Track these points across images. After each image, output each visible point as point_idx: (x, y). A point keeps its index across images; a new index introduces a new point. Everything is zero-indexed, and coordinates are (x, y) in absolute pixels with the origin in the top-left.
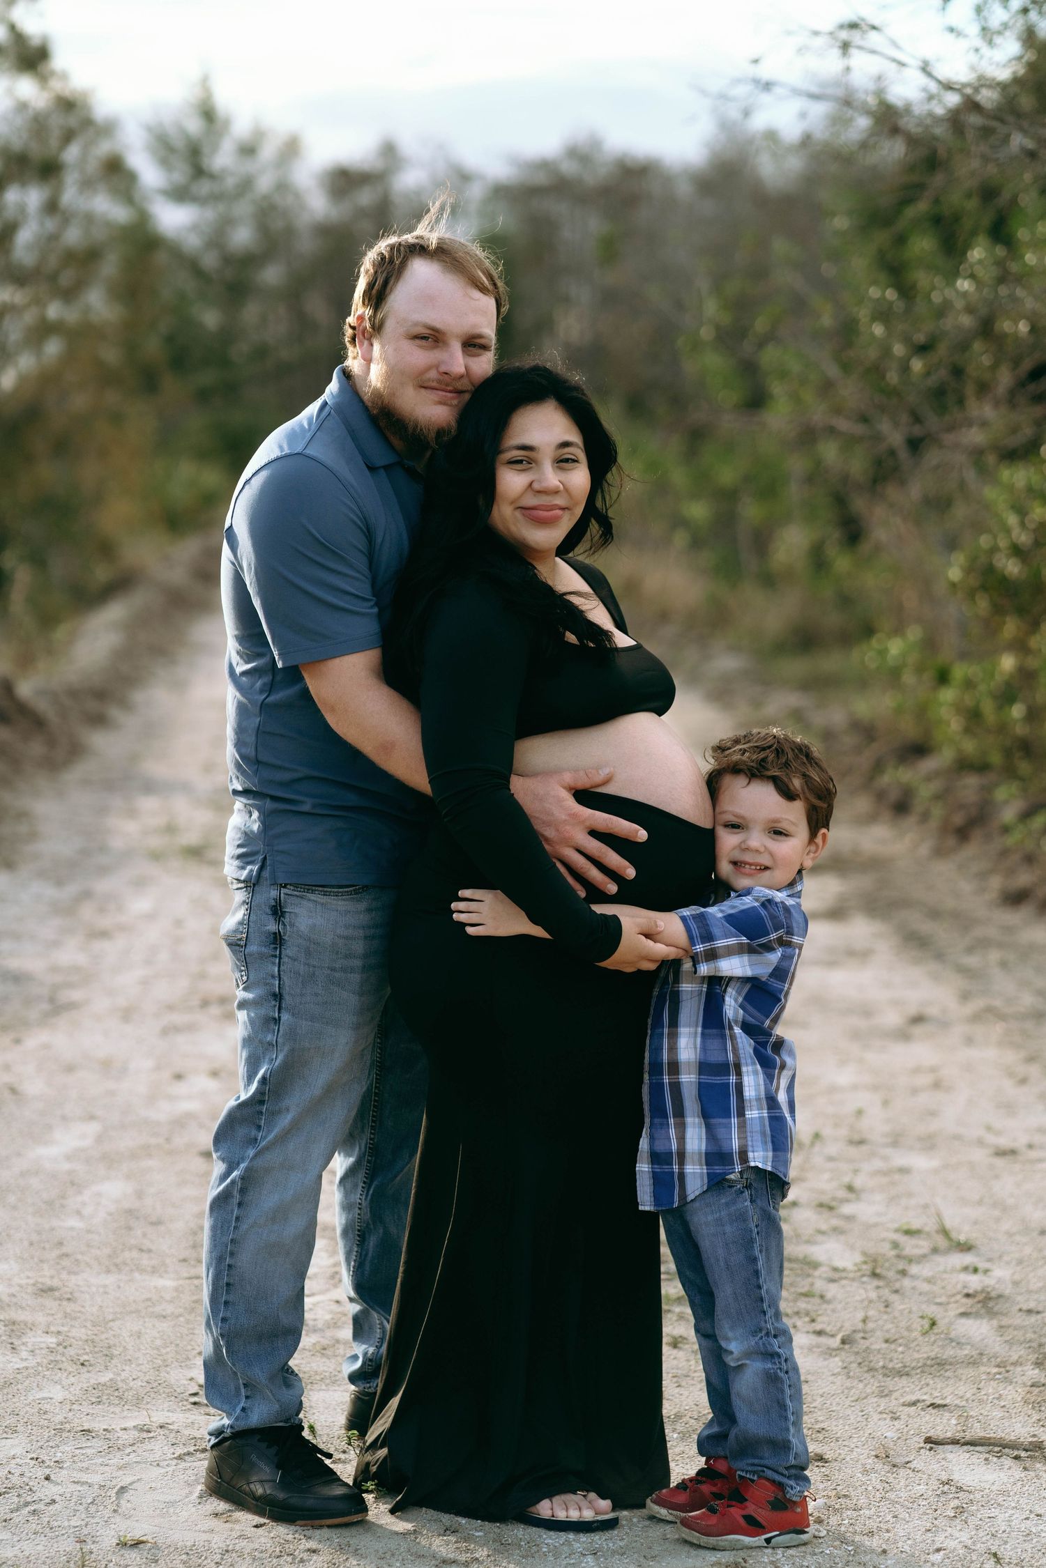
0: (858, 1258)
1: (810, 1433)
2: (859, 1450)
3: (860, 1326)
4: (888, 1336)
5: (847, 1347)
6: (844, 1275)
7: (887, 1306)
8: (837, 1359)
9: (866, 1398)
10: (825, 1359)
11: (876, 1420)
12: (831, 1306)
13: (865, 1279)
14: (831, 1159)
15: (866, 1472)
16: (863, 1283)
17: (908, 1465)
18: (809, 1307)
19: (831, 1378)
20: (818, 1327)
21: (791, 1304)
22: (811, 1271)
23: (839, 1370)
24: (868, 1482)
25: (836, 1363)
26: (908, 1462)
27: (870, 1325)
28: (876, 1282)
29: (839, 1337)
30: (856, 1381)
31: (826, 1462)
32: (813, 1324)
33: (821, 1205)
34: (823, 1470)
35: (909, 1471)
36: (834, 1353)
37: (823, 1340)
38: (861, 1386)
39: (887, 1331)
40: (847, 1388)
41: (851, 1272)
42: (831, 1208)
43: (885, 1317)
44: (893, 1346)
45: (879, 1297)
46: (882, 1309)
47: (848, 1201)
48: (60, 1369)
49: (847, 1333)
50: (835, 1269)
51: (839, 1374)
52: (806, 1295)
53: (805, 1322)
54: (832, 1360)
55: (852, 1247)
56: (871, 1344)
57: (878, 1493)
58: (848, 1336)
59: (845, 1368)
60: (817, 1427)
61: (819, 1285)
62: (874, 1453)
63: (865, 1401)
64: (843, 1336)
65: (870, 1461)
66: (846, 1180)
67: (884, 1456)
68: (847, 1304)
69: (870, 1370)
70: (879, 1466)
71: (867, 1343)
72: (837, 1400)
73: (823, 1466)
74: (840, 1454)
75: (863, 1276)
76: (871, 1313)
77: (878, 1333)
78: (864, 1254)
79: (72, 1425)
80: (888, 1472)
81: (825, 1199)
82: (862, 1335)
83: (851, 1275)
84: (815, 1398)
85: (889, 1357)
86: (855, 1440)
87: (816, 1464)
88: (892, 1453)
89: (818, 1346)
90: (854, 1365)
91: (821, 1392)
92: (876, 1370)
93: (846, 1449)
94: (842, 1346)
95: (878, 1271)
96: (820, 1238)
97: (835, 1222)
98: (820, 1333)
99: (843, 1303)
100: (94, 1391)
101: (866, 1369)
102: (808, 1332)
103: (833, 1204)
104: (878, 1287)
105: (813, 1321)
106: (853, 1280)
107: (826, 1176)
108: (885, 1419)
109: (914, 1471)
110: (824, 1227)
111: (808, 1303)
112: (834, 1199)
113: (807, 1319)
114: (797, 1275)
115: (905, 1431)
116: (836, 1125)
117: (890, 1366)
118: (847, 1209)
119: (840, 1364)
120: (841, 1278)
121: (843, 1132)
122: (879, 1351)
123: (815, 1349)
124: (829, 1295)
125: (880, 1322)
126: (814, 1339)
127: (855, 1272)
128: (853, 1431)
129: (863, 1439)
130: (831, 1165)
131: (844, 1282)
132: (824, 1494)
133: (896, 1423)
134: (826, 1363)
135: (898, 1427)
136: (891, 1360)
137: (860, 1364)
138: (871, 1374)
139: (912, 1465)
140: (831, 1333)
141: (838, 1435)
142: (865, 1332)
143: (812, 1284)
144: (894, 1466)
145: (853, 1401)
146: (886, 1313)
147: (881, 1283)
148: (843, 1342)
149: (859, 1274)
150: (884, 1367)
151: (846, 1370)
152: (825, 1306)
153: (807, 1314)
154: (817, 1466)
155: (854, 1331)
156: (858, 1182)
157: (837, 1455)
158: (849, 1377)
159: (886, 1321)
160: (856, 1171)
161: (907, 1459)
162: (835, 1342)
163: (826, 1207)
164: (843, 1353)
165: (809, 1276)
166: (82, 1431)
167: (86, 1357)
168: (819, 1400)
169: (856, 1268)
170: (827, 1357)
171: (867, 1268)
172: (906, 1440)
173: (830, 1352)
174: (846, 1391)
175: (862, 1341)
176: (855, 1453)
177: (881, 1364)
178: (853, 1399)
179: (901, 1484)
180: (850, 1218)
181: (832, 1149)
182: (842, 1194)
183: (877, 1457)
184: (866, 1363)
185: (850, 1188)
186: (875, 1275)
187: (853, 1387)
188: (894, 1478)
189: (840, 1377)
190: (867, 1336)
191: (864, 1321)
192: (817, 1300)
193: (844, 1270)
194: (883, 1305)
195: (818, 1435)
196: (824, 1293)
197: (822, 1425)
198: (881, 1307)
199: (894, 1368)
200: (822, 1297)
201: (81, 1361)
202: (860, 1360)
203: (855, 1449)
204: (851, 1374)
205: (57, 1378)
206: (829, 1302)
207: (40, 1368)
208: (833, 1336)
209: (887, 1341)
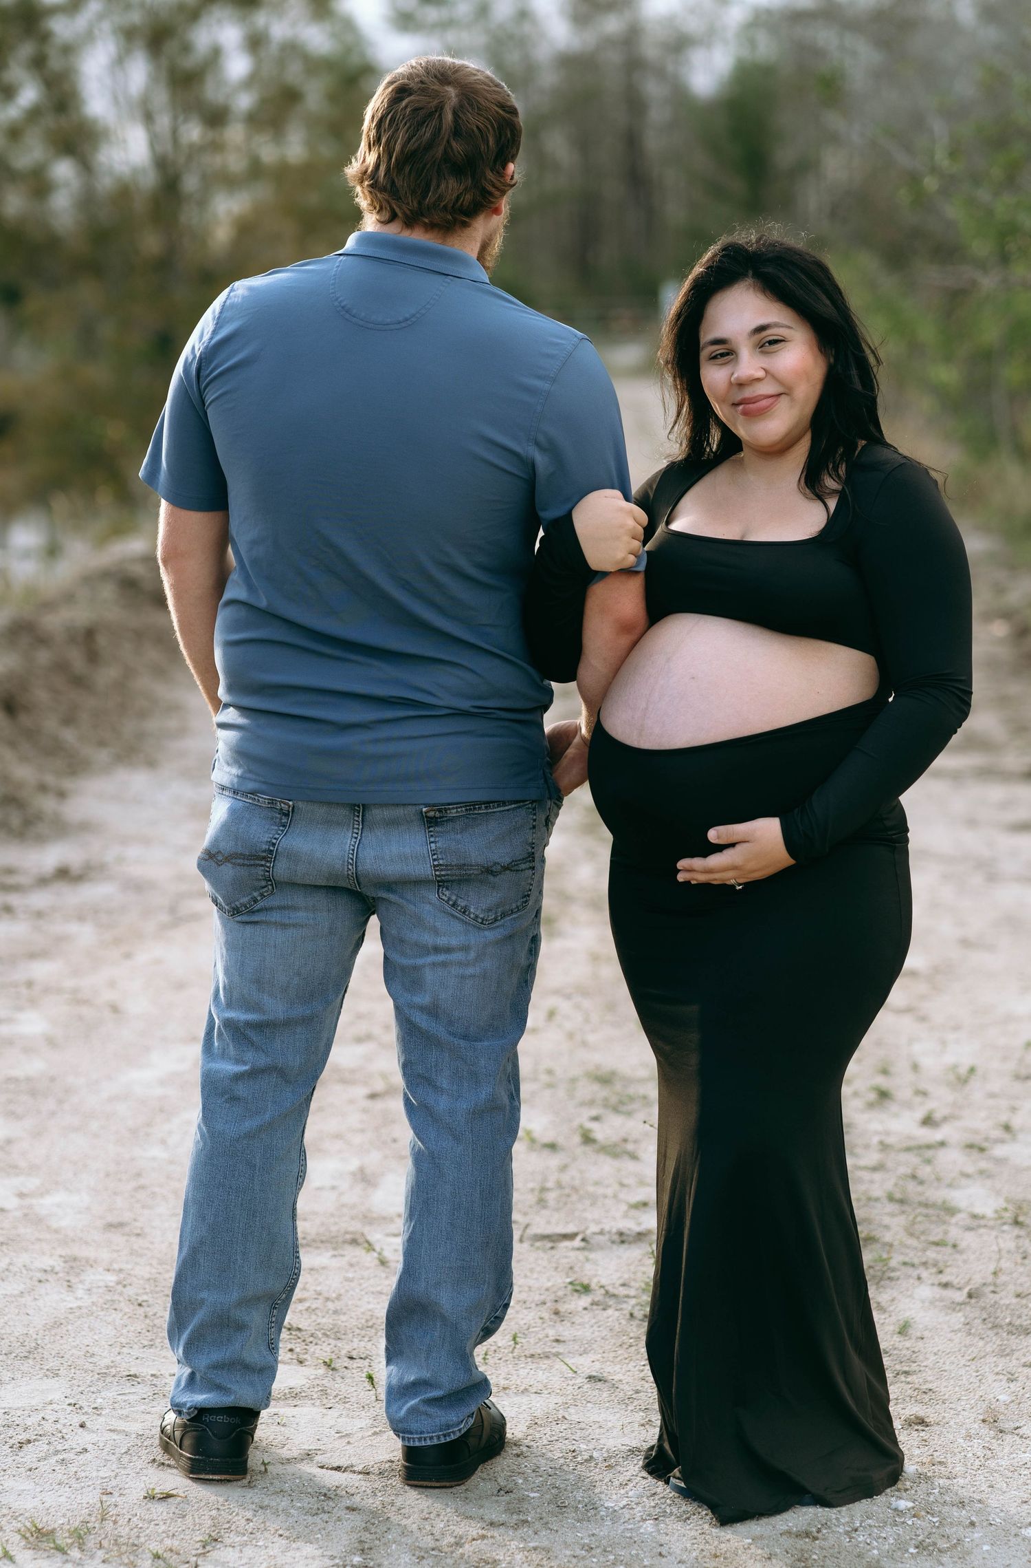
0: (1001, 1203)
1: (916, 1394)
2: (966, 1413)
3: (990, 1279)
4: (1020, 1290)
5: (973, 1301)
6: (982, 1222)
7: (1025, 1258)
8: (960, 1314)
9: (984, 1356)
10: (947, 1314)
11: (990, 1382)
12: (964, 1257)
13: (1006, 1228)
14: (992, 1095)
15: (969, 1437)
16: (1003, 1232)
17: (1016, 1432)
18: (939, 1257)
19: (949, 1335)
20: (944, 1278)
21: (920, 1254)
22: (947, 1218)
23: (960, 1326)
24: (969, 1449)
25: (958, 1319)
26: (1017, 1428)
27: (1003, 1278)
28: (1016, 1231)
29: (966, 1290)
30: (977, 1339)
31: (927, 1426)
32: (940, 1276)
33: (970, 1146)
34: (922, 1434)
35: (1016, 1438)
36: (958, 1308)
37: (949, 1294)
38: (981, 1343)
39: (1021, 1285)
40: (965, 1346)
41: (990, 1220)
42: (982, 1150)
43: (1021, 1269)
44: (1024, 1301)
45: (1018, 1247)
46: (1019, 1261)
47: (1002, 1141)
48: (115, 1309)
49: (977, 1286)
50: (975, 1216)
51: (959, 1330)
52: (937, 1244)
53: (931, 1274)
54: (954, 1315)
55: (998, 1193)
56: (1001, 1298)
57: (977, 1460)
58: (977, 1289)
59: (968, 1324)
60: (924, 1387)
61: (954, 1233)
62: (981, 1417)
63: (982, 1360)
64: (970, 1290)
65: (976, 1426)
66: (1004, 1118)
67: (992, 1420)
68: (981, 1254)
69: (995, 1326)
70: (985, 1431)
71: (997, 1297)
72: (952, 1358)
73: (923, 1430)
74: (944, 1417)
75: (1005, 1224)
76: (1005, 1264)
77: (1011, 1288)
78: (1007, 1200)
79: (118, 1369)
80: (994, 1438)
81: (977, 1139)
82: (992, 1288)
83: (991, 1223)
84: (928, 1356)
85: (1017, 1313)
86: (962, 1403)
87: (916, 1427)
88: (1001, 1417)
89: (941, 1300)
90: (978, 1321)
91: (935, 1350)
92: (1001, 1327)
93: (952, 1412)
94: (968, 1300)
95: (1021, 1219)
96: (964, 1181)
97: (983, 1165)
98: (946, 1285)
99: (978, 1253)
100: (147, 1334)
101: (990, 1325)
102: (933, 1285)
103: (985, 1145)
104: (1018, 1237)
105: (941, 1272)
106: (992, 1228)
107: (983, 1114)
108: (1001, 1381)
109: (1022, 1437)
110: (970, 1169)
111: (938, 1253)
112: (987, 1139)
113: (934, 1270)
114: (932, 1222)
115: (1020, 1394)
116: (1005, 1059)
117: (1018, 1322)
118: (999, 1151)
119: (963, 1319)
120: (979, 1226)
121: (1011, 1066)
122: (1008, 1306)
123: (937, 1303)
124: (963, 1245)
125: (1015, 1275)
126: (940, 1292)
127: (996, 1219)
128: (963, 1393)
129: (973, 1402)
130: (991, 1102)
131: (982, 1231)
132: (918, 1460)
133: (1012, 1385)
134: (947, 1318)
135: (1012, 1390)
136: (1020, 1317)
137: (985, 1320)
138: (995, 1331)
139: (1020, 1431)
140: (958, 1286)
141: (946, 1397)
142: (995, 1285)
143: (946, 1233)
144: (1001, 1432)
145: (969, 1361)
146: (1022, 1264)
147: (1022, 1233)
148: (970, 1296)
149: (999, 1222)
150: (1010, 1324)
151: (968, 1327)
152: (957, 1256)
153: (935, 1265)
154: (917, 1430)
155: (984, 1284)
156: (1016, 1122)
157: (940, 1419)
158: (970, 1334)
159: (1021, 1274)
160: (1014, 1109)
161: (1018, 1424)
162: (961, 1296)
163: (976, 1148)
164: (968, 1308)
165: (944, 1222)
166: (128, 1376)
167: (145, 1297)
168: (933, 1358)
169: (996, 1216)
170: (949, 1311)
171: (1008, 1216)
172: (1019, 1404)
173: (955, 1306)
174: (964, 1349)
175: (992, 1295)
176: (960, 1417)
177: (1007, 1320)
178: (969, 1358)
179: (1006, 1451)
180: (1000, 1161)
181: (995, 1085)
182: (997, 1133)
183: (984, 1421)
184: (992, 1319)
185: (1007, 1128)
186: (1016, 1223)
187: (971, 1345)
188: (999, 1445)
189: (959, 1334)
190: (998, 1290)
191: (995, 1273)
192: (949, 1250)
193: (983, 1217)
194: (1022, 1256)
195: (925, 1396)
196: (958, 1242)
197: (929, 1386)
198: (1019, 1258)
199: (1021, 1326)
200: (954, 1246)
201: (139, 1302)
202: (985, 1316)
203: (962, 1413)
204: (973, 1331)
205: (110, 1319)
206: (961, 1252)
207: (94, 1308)
208: (960, 1289)
209: (1018, 1296)
